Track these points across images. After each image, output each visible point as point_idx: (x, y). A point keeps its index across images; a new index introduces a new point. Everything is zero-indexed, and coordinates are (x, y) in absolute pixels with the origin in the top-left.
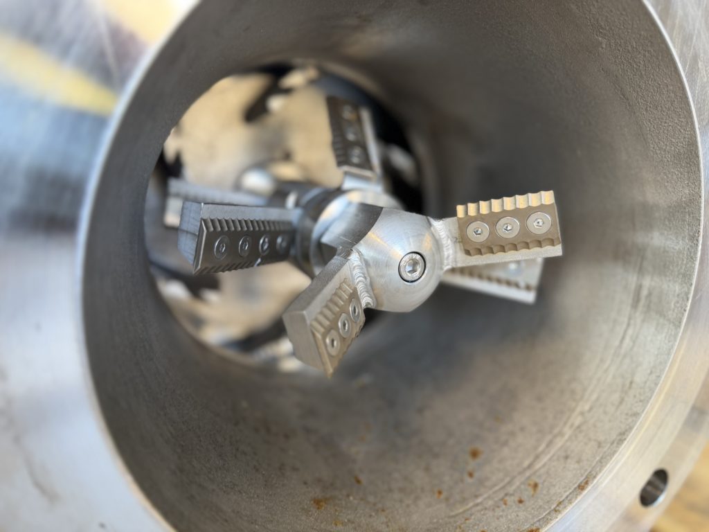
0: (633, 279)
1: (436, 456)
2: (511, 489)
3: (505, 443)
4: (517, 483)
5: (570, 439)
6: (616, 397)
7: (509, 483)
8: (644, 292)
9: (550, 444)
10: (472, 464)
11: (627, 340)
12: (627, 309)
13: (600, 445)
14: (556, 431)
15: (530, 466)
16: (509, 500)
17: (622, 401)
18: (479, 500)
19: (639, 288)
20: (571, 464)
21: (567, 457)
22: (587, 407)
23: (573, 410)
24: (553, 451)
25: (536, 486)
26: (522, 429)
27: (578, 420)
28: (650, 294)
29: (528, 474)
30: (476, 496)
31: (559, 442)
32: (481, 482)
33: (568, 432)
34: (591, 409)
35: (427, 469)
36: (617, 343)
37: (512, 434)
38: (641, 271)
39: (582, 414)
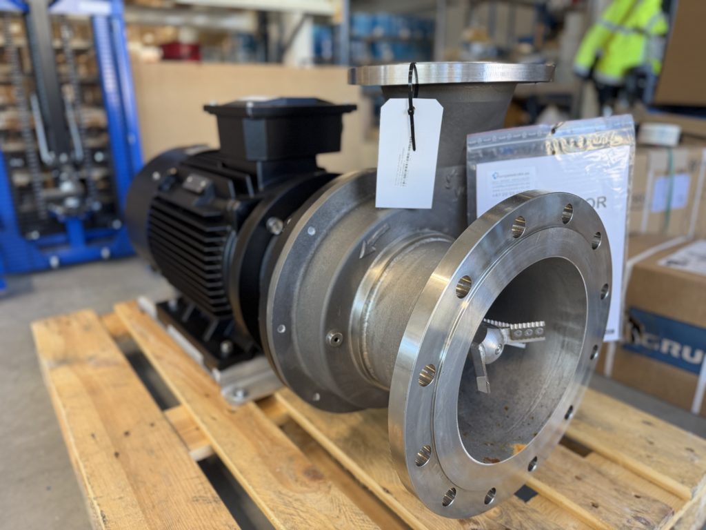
0: (561, 338)
1: (492, 411)
2: (524, 420)
3: (517, 403)
4: (526, 418)
5: (542, 399)
6: (557, 382)
7: (523, 418)
8: (566, 343)
9: (535, 402)
10: (507, 413)
11: (560, 361)
12: (559, 348)
13: (553, 400)
14: (536, 396)
15: (529, 411)
16: (525, 424)
17: (559, 384)
18: (514, 426)
19: (564, 341)
20: (544, 409)
21: (542, 406)
22: (546, 386)
23: (541, 388)
24: (536, 404)
25: (533, 418)
26: (523, 397)
27: (543, 392)
28: (567, 344)
29: (529, 414)
30: (513, 424)
31: (538, 401)
32: (513, 419)
33: (541, 397)
34: (548, 387)
35: (491, 417)
36: (556, 361)
37: (519, 399)
38: (564, 335)
39: (545, 389)
